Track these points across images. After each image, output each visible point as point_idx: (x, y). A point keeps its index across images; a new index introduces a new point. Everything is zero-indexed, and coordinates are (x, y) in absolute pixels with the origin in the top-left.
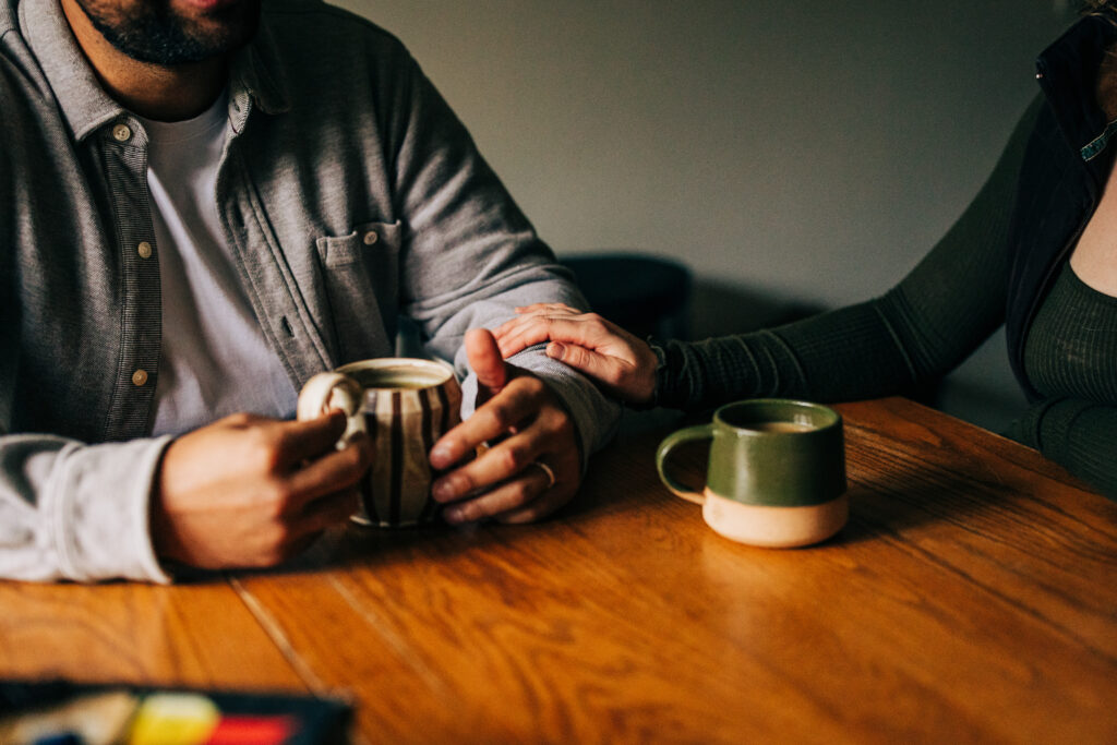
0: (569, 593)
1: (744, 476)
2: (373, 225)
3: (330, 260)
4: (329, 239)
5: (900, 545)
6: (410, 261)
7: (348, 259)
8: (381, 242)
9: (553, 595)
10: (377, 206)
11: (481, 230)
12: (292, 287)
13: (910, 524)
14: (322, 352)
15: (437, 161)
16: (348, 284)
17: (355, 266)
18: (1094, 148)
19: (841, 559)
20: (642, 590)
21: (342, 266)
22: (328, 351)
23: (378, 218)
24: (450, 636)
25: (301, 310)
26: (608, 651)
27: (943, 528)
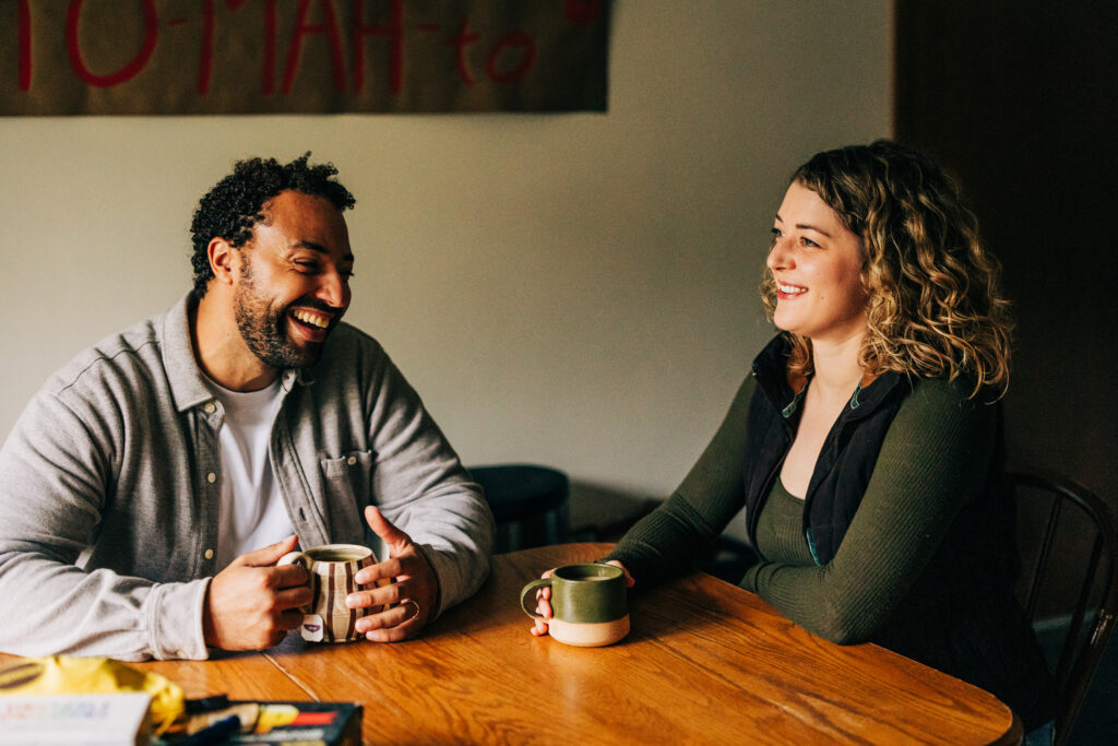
0: (469, 671)
1: (569, 606)
2: (355, 453)
3: (330, 473)
4: (329, 461)
5: (657, 644)
6: (376, 478)
7: (340, 473)
8: (359, 463)
9: (462, 673)
10: (356, 442)
11: (424, 460)
12: (307, 490)
13: (664, 633)
14: (323, 531)
15: (397, 416)
16: (340, 489)
17: (344, 478)
18: (789, 410)
19: (622, 652)
20: (510, 669)
21: (336, 477)
22: (327, 530)
23: (357, 449)
24: (405, 692)
25: (312, 504)
26: (490, 697)
27: (685, 635)
